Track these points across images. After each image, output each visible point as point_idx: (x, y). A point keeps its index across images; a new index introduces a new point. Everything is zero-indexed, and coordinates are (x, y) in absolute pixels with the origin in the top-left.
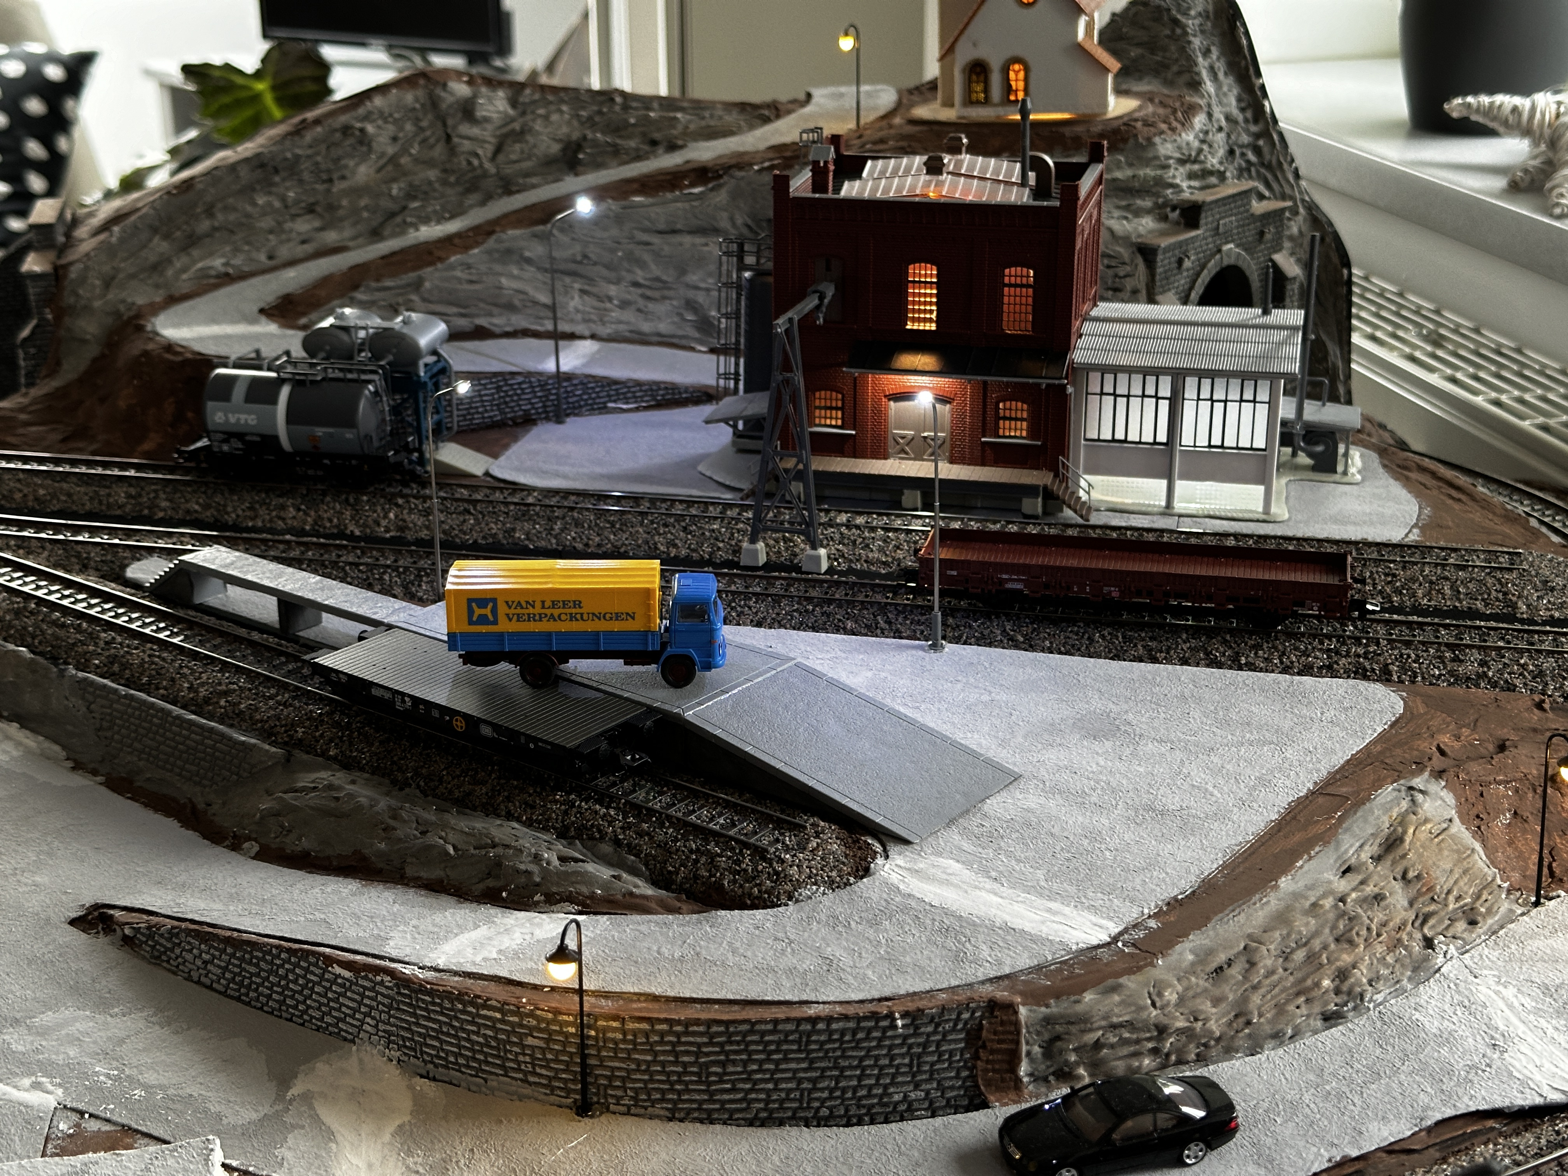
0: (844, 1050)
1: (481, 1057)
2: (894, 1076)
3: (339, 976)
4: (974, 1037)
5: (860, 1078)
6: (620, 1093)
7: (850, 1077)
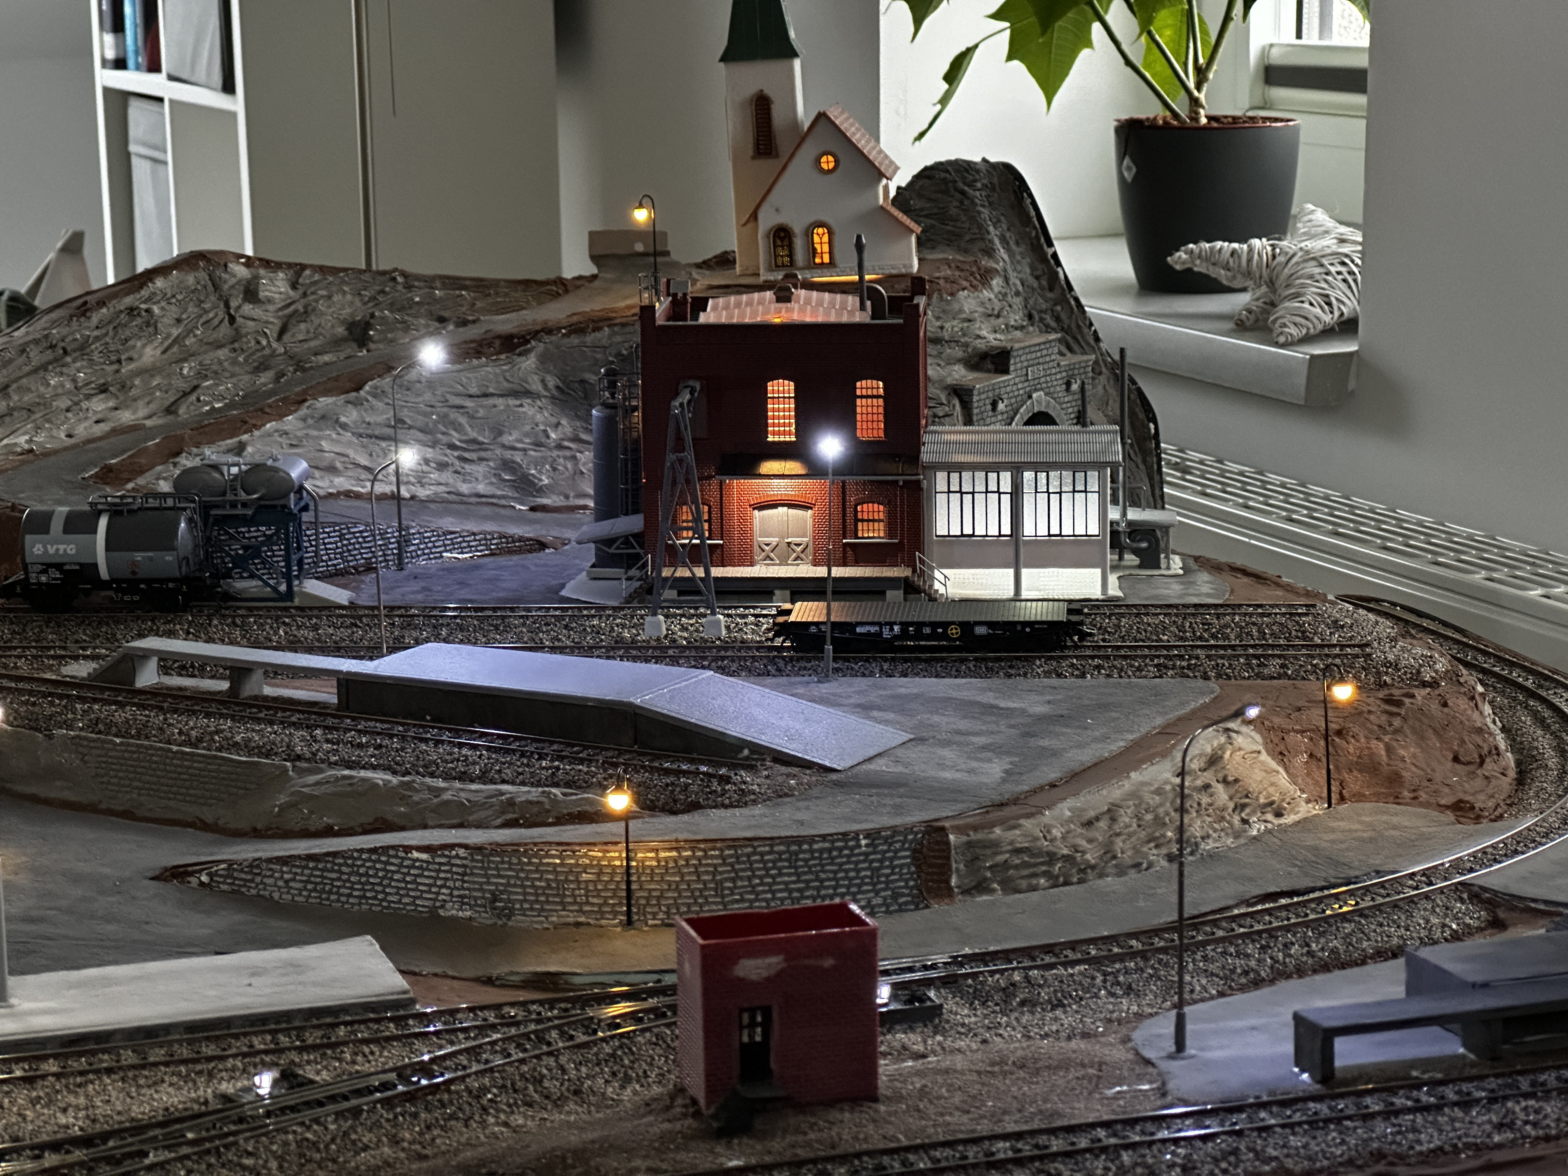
0: (823, 866)
1: (542, 898)
2: (859, 886)
3: (418, 860)
4: (917, 855)
5: (835, 888)
6: (656, 909)
7: (828, 887)
